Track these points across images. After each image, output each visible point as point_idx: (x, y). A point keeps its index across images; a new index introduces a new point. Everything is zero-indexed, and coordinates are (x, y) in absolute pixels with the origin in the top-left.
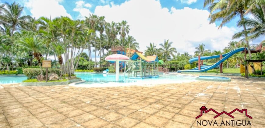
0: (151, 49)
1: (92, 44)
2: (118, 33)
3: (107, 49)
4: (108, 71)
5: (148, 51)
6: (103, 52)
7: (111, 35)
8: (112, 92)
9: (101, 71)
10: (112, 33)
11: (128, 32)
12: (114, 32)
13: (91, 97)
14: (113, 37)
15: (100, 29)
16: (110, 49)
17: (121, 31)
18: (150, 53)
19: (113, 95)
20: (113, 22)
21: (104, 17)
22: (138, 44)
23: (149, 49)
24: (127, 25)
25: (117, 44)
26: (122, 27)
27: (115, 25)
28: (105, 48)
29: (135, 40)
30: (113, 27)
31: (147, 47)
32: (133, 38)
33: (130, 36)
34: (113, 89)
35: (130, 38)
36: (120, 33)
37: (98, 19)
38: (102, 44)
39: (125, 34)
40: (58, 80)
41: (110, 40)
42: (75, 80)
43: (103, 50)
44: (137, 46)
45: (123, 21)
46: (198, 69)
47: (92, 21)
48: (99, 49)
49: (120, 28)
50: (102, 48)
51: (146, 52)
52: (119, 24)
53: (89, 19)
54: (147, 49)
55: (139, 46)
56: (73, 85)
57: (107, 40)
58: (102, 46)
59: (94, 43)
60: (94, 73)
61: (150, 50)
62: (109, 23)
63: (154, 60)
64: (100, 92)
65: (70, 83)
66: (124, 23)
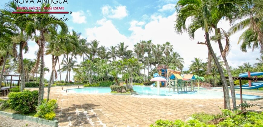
0: (196, 63)
1: (142, 61)
2: (163, 52)
3: (154, 65)
4: (154, 86)
5: (193, 66)
6: (151, 68)
7: (156, 55)
8: (153, 101)
9: (149, 84)
10: (157, 54)
11: (171, 50)
12: (159, 52)
13: (143, 102)
14: (158, 56)
15: (148, 50)
16: (157, 65)
17: (165, 51)
18: (196, 67)
19: (153, 102)
20: (158, 44)
21: (151, 41)
22: (182, 59)
23: (194, 63)
24: (170, 45)
25: (162, 61)
26: (166, 47)
27: (160, 46)
28: (152, 64)
29: (179, 56)
30: (158, 48)
31: (192, 61)
32: (178, 54)
33: (175, 52)
34: (154, 99)
35: (175, 54)
36: (164, 52)
37: (146, 43)
38: (150, 61)
39: (169, 52)
40: (126, 92)
41: (156, 58)
42: (134, 93)
43: (151, 65)
44: (181, 61)
45: (167, 42)
46: (248, 86)
47: (142, 45)
48: (147, 65)
49: (164, 48)
50: (150, 64)
51: (191, 67)
52: (164, 45)
53: (140, 44)
54: (192, 63)
55: (184, 61)
56: (133, 95)
57: (154, 58)
58: (149, 63)
59: (143, 61)
60: (144, 86)
61: (196, 65)
62: (155, 45)
63: (191, 78)
64: (147, 100)
65: (132, 94)
66: (168, 43)
